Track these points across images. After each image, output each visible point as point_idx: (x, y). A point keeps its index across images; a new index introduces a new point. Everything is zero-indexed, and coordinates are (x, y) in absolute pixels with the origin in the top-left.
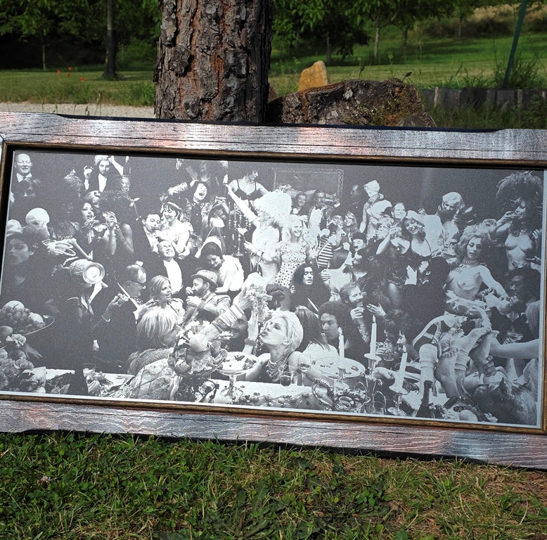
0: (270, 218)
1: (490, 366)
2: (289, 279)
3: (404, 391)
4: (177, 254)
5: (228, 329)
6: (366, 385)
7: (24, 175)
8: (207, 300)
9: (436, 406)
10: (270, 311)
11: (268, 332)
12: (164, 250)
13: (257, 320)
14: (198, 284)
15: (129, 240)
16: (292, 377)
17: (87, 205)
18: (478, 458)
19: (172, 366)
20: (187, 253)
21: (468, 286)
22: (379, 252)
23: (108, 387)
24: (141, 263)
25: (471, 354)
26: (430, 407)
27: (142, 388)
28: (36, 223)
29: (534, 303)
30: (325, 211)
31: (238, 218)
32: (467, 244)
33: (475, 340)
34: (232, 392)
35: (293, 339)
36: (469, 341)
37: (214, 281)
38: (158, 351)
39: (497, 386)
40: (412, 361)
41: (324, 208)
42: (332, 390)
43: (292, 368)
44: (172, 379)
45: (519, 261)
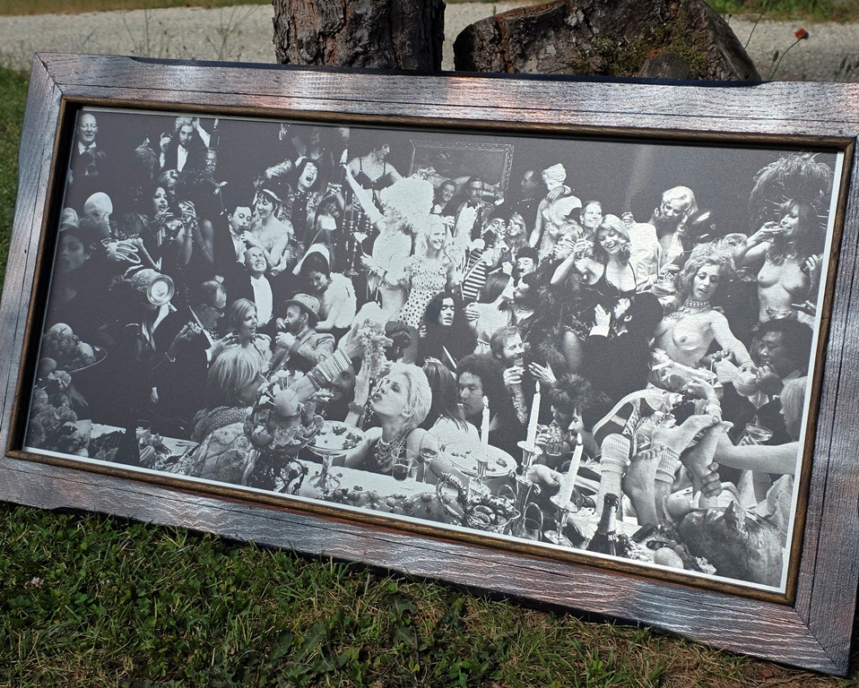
0: (400, 219)
1: (712, 479)
2: (420, 315)
3: (572, 506)
4: (269, 267)
5: (327, 385)
6: (515, 491)
7: (87, 144)
8: (304, 340)
9: (619, 536)
10: (388, 363)
11: (383, 395)
12: (253, 260)
13: (369, 376)
14: (294, 314)
15: (209, 244)
16: (409, 467)
17: (161, 191)
18: (674, 630)
19: (248, 433)
20: (283, 266)
21: (688, 344)
22: (554, 280)
23: (165, 457)
24: (221, 279)
25: (684, 456)
26: (611, 538)
27: (209, 463)
28: (96, 214)
29: (796, 380)
30: (480, 210)
31: (355, 218)
32: (695, 275)
33: (693, 434)
34: (325, 481)
35: (417, 409)
36: (683, 435)
37: (315, 311)
38: (232, 411)
39: (721, 514)
40: (589, 460)
41: (479, 206)
42: (465, 493)
43: (412, 452)
44: (247, 454)
45: (778, 307)
